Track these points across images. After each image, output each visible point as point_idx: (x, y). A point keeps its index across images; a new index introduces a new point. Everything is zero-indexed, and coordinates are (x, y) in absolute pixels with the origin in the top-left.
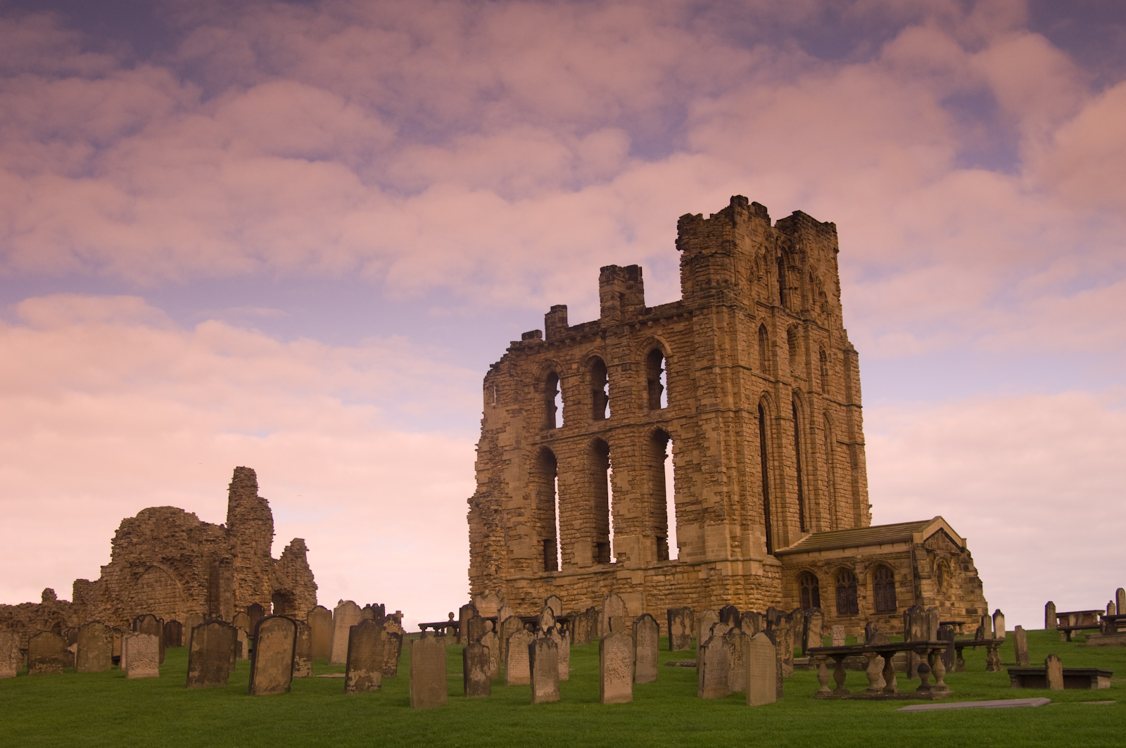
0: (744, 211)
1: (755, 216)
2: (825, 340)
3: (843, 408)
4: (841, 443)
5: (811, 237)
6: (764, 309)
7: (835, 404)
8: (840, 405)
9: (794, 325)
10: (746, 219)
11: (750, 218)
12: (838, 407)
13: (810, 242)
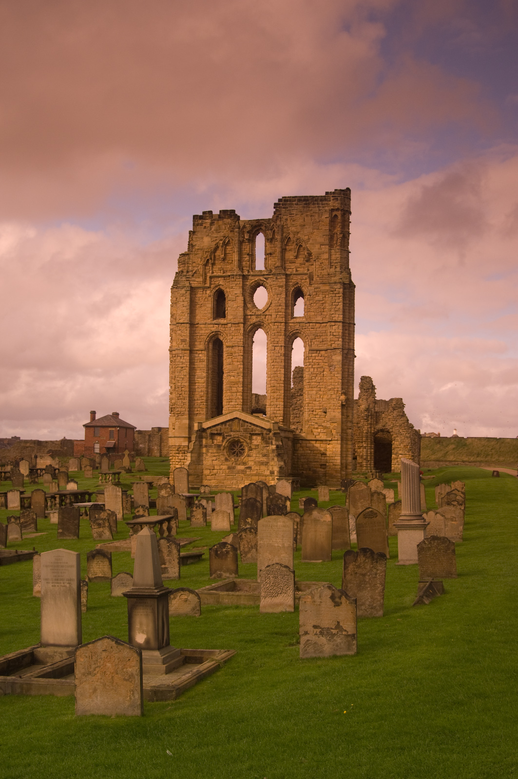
0: (207, 221)
1: (218, 220)
2: (303, 281)
3: (325, 324)
4: (317, 350)
5: (294, 212)
6: (223, 278)
7: (311, 324)
8: (320, 323)
9: (261, 280)
10: (208, 225)
11: (212, 224)
12: (317, 325)
13: (293, 215)
